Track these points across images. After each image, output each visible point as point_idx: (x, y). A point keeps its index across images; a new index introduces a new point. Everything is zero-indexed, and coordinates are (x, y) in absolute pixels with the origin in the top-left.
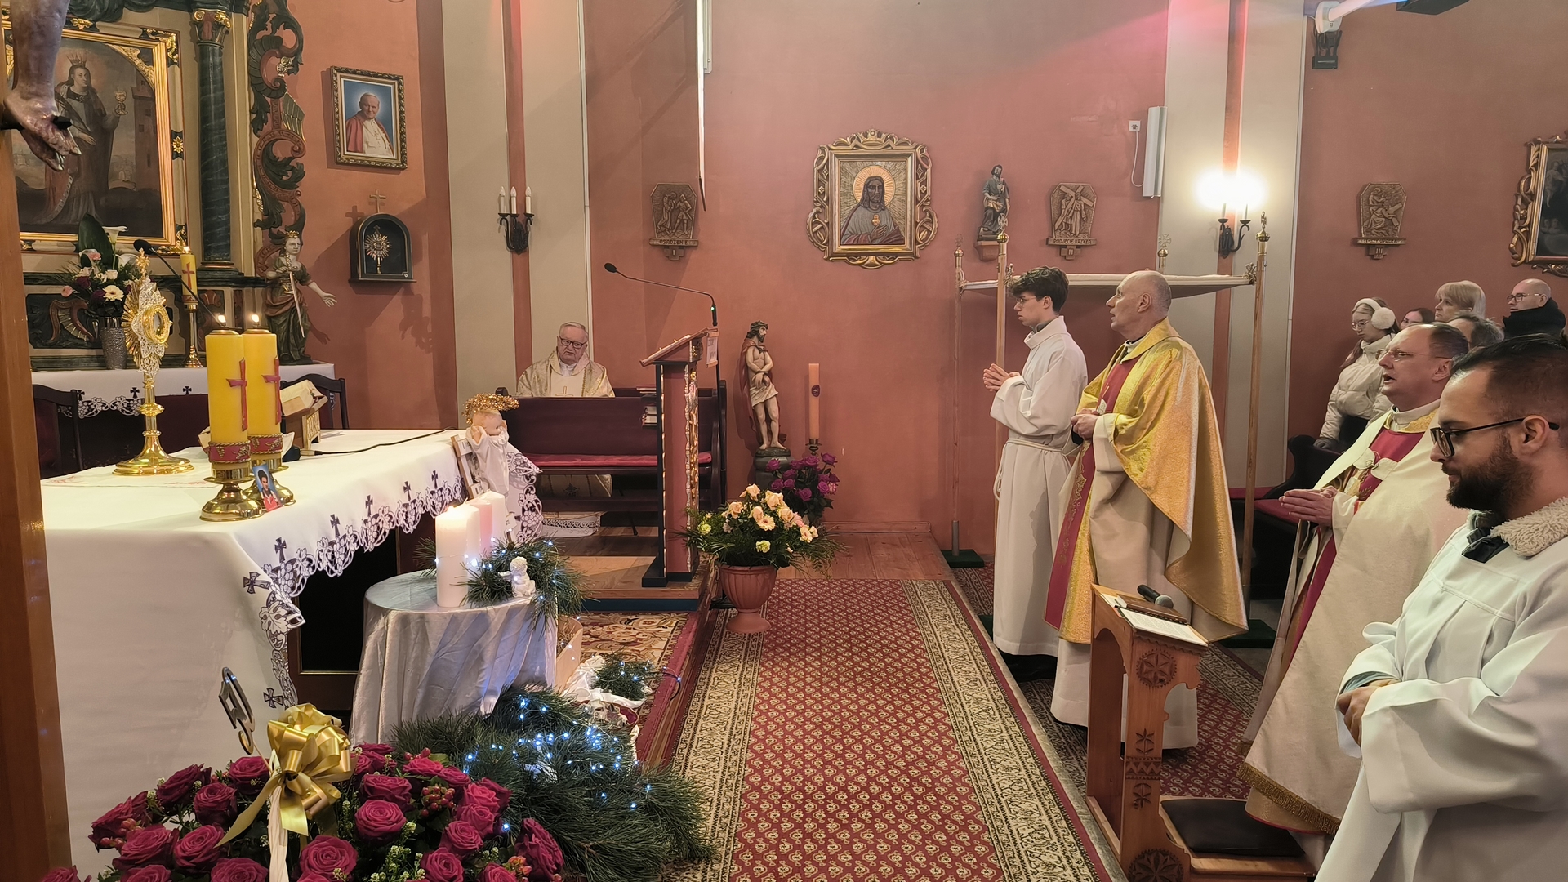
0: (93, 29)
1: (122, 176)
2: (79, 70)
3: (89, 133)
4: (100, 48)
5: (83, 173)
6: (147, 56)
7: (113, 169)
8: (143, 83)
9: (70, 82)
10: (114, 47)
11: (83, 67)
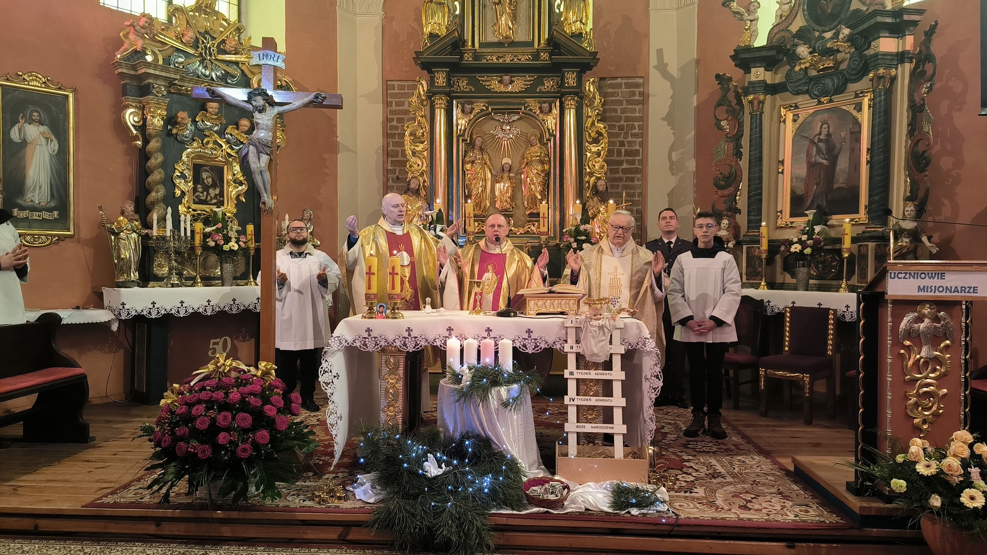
0: (831, 101)
1: (841, 180)
2: (825, 126)
3: (826, 159)
4: (836, 110)
5: (821, 182)
6: (859, 108)
7: (837, 177)
8: (856, 123)
9: (820, 134)
10: (844, 107)
11: (827, 123)
